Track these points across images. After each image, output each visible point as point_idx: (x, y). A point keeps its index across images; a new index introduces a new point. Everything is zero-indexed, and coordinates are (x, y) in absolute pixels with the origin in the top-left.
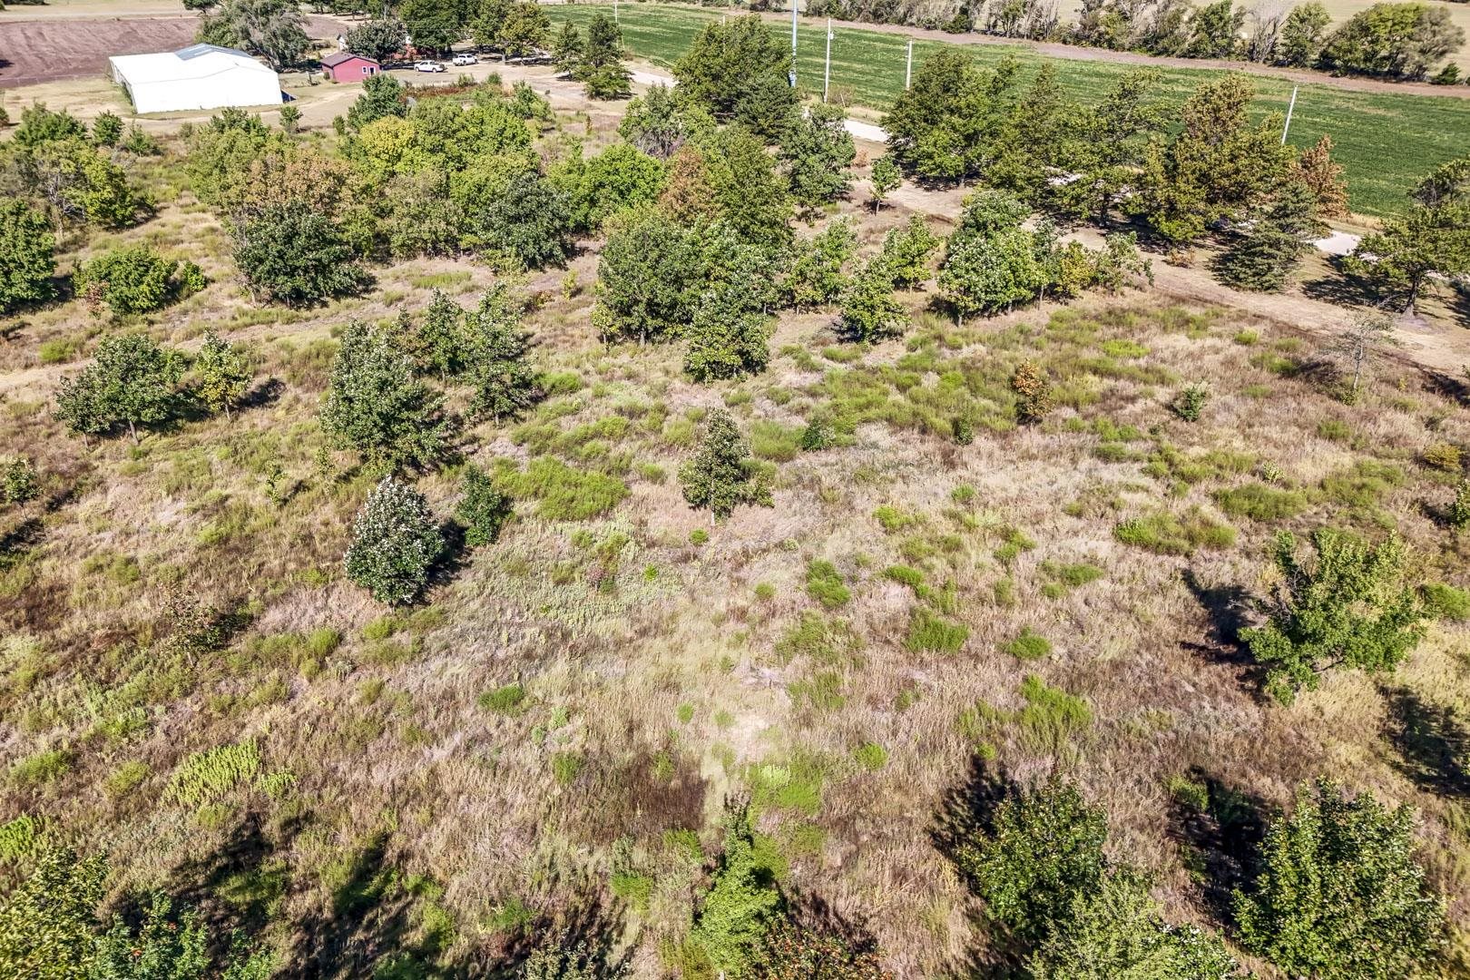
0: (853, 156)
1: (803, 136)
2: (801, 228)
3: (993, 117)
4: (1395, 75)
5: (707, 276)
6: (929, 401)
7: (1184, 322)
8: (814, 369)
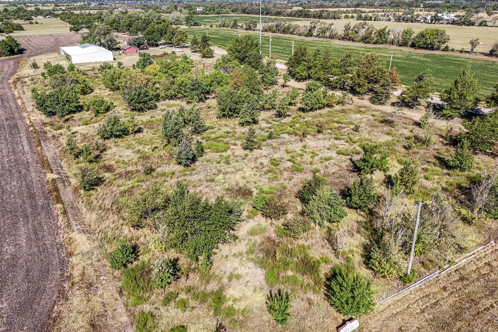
0: (278, 73)
1: (265, 68)
2: (265, 92)
3: (315, 62)
4: (432, 48)
5: (243, 102)
6: (297, 129)
7: (360, 112)
8: (270, 123)
